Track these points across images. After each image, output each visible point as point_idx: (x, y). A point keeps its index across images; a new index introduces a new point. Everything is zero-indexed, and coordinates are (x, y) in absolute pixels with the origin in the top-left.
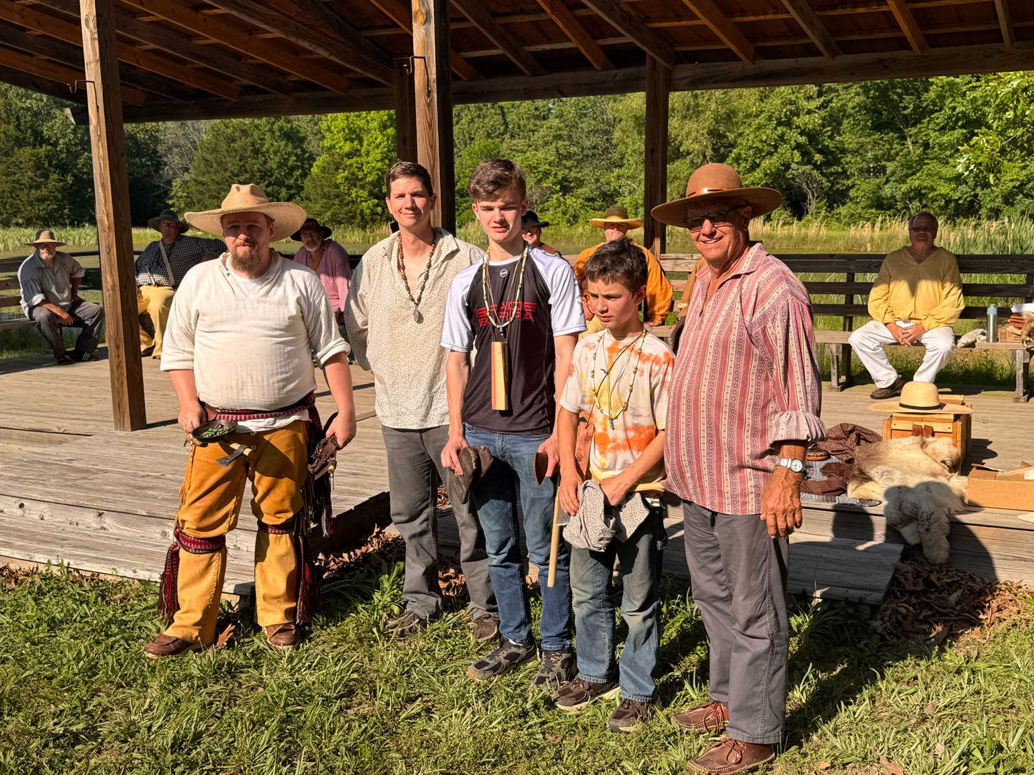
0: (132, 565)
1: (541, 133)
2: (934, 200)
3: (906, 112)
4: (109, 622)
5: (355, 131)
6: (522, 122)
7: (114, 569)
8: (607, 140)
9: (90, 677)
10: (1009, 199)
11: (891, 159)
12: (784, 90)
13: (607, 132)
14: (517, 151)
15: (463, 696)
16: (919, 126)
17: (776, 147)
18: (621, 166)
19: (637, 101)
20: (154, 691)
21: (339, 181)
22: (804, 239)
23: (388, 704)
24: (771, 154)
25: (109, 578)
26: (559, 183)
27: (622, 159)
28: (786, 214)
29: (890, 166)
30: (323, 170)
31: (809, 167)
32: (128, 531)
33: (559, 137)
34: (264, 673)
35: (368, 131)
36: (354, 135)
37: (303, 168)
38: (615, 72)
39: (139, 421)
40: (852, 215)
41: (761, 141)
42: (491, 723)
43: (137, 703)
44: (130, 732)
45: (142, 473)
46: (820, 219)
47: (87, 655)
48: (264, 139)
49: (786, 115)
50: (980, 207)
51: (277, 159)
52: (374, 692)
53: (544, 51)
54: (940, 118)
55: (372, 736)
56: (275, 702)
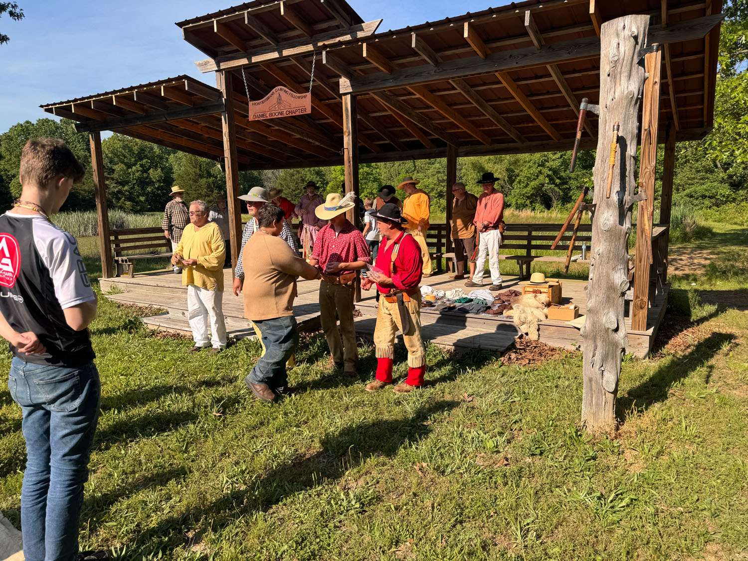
17: (538, 176)
22: (550, 219)
24: (535, 179)
28: (542, 207)
31: (553, 186)
38: (435, 149)
41: (530, 174)
46: (557, 210)
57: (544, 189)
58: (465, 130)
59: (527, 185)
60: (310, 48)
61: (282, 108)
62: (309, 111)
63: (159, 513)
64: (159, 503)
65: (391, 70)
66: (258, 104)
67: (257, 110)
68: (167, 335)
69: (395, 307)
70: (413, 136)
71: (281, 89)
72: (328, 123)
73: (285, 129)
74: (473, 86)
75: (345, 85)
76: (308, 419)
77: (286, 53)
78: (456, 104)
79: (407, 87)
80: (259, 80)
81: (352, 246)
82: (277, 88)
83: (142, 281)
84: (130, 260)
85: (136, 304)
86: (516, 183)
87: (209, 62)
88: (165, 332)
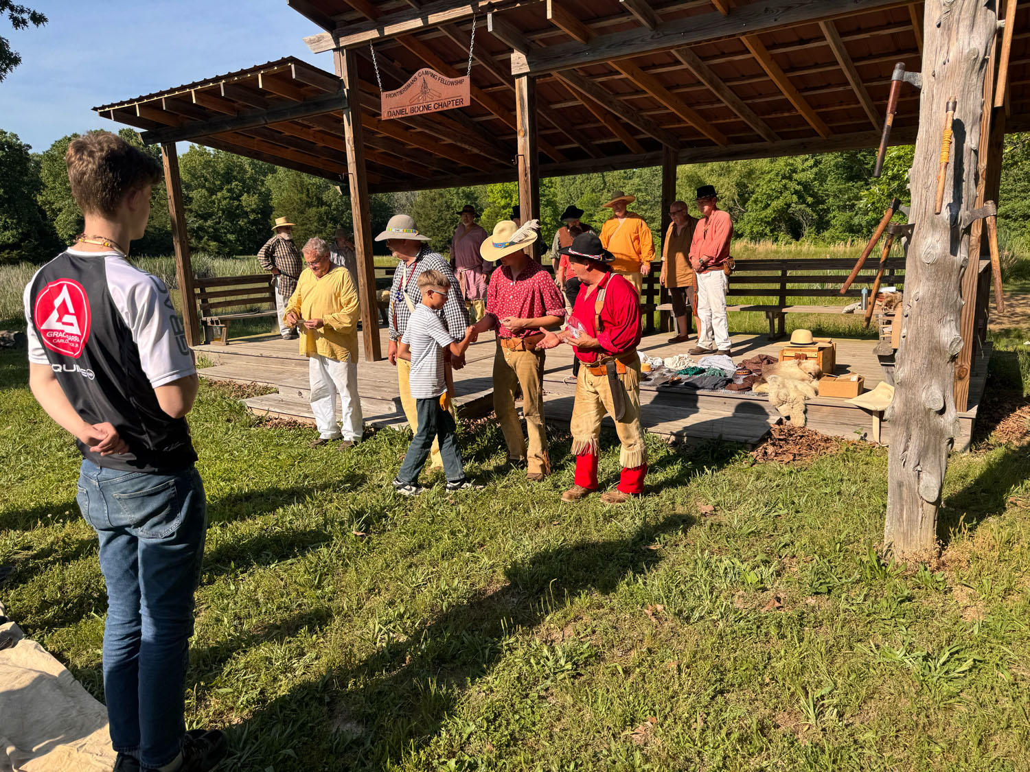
17: (781, 193)
22: (799, 253)
24: (778, 198)
28: (788, 237)
30: (488, 217)
31: (804, 206)
57: (790, 211)
58: (690, 124)
59: (767, 206)
60: (467, 10)
61: (428, 100)
62: (467, 103)
63: (289, 675)
64: (289, 660)
65: (587, 38)
66: (395, 94)
67: (392, 104)
68: (279, 423)
69: (604, 381)
70: (612, 136)
71: (427, 73)
72: (491, 120)
73: (431, 130)
74: (704, 59)
75: (519, 62)
76: (484, 541)
77: (433, 19)
78: (678, 86)
79: (609, 62)
80: (393, 62)
81: (537, 294)
82: (421, 71)
83: (241, 349)
84: (223, 321)
85: (234, 380)
86: (750, 202)
87: (323, 37)
88: (276, 419)
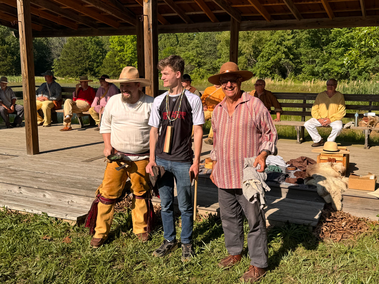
0: (31, 208)
1: (191, 45)
2: (333, 73)
3: (324, 41)
4: (22, 230)
5: (122, 43)
6: (184, 41)
7: (24, 209)
8: (215, 48)
9: (13, 253)
10: (360, 73)
11: (317, 58)
12: (280, 32)
13: (215, 45)
14: (182, 51)
15: (158, 262)
16: (328, 46)
17: (276, 52)
18: (220, 58)
19: (226, 34)
20: (38, 259)
21: (116, 61)
22: (286, 86)
23: (129, 265)
24: (274, 55)
25: (22, 213)
26: (197, 63)
27: (220, 55)
28: (280, 77)
29: (317, 60)
30: (110, 56)
31: (288, 60)
32: (30, 194)
33: (197, 47)
34: (81, 251)
35: (127, 43)
36: (121, 44)
37: (102, 55)
38: (219, 23)
39: (36, 151)
40: (303, 78)
41: (271, 50)
42: (169, 272)
43: (31, 263)
44: (28, 275)
45: (37, 172)
46: (291, 79)
47: (12, 244)
48: (88, 45)
49: (280, 41)
50: (350, 76)
51: (93, 52)
52: (123, 259)
53: (193, 15)
54: (335, 43)
55: (122, 278)
56: (85, 263)
57: (281, 63)
86: (259, 57)
